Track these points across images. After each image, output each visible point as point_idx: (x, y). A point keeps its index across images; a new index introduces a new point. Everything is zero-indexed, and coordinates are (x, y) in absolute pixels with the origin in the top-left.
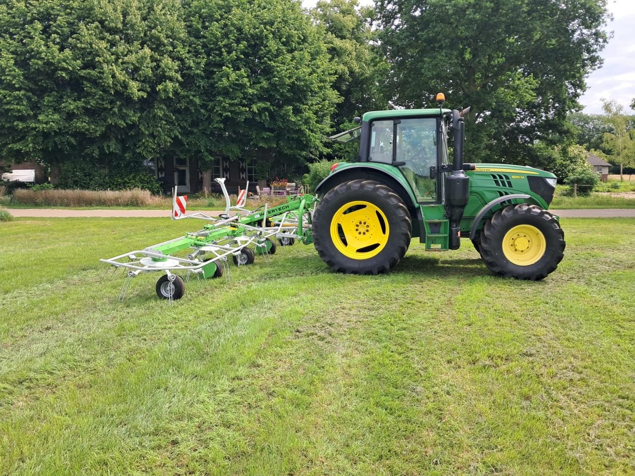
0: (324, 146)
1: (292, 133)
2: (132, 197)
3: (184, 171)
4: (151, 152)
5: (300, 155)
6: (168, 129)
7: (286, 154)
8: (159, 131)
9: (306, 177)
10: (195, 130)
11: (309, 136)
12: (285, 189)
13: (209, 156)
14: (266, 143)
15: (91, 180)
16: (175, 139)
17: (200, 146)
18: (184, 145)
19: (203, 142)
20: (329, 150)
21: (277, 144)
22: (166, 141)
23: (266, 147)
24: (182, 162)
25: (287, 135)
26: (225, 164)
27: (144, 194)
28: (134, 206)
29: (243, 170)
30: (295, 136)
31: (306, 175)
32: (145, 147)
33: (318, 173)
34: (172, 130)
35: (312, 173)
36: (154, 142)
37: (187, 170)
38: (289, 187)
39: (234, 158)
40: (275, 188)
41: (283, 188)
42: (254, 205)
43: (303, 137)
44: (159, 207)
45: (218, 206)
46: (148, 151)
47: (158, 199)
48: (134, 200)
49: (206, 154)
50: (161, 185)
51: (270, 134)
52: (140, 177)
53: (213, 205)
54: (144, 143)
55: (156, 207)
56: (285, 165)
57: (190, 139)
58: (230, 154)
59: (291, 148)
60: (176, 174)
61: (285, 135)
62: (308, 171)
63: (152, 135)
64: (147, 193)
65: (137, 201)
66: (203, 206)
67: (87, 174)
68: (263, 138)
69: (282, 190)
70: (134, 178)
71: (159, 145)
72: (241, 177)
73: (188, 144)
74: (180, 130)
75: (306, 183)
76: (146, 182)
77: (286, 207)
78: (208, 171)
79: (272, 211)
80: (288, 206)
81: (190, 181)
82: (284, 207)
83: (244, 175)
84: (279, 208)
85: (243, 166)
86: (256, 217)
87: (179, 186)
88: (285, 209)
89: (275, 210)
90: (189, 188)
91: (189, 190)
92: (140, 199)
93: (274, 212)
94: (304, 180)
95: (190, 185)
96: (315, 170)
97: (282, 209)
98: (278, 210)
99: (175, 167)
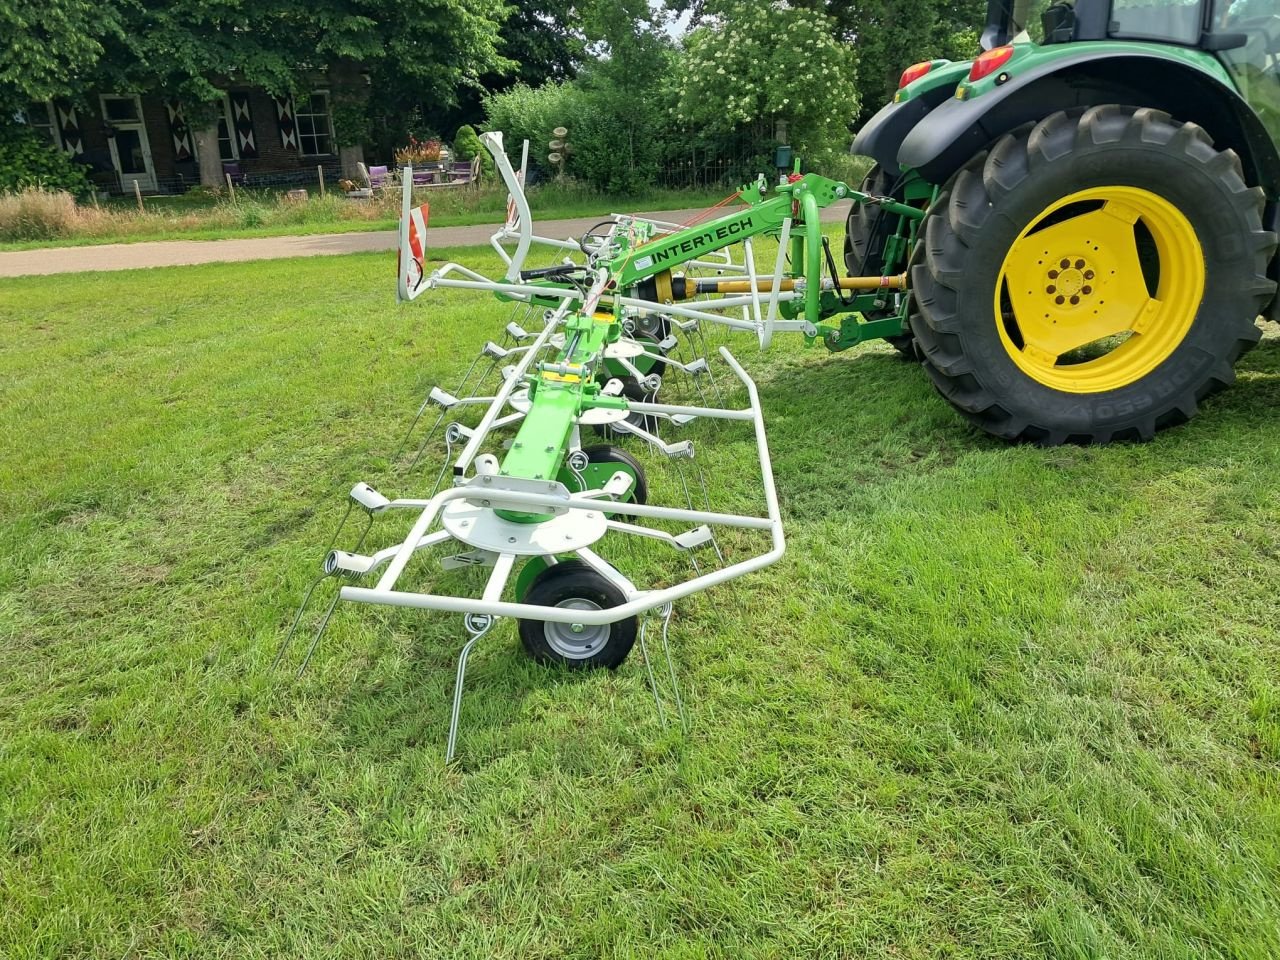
0: (499, 54)
1: (421, 19)
2: (24, 215)
3: (134, 134)
4: (44, 82)
5: (444, 76)
6: (84, 11)
7: (412, 75)
8: (57, 20)
10: (162, 17)
11: (468, 25)
12: (435, 168)
13: (211, 88)
14: (358, 46)
16: (110, 40)
17: (181, 62)
18: (137, 59)
19: (187, 49)
20: (514, 63)
21: (389, 49)
22: (83, 50)
23: (361, 58)
24: (121, 109)
25: (411, 23)
26: (238, 111)
27: (59, 203)
28: (36, 237)
29: (286, 125)
30: (430, 25)
32: (26, 67)
33: (512, 120)
34: (96, 17)
36: (48, 52)
37: (140, 128)
38: (442, 159)
39: (277, 92)
41: (430, 163)
42: (368, 214)
43: (452, 27)
44: (108, 235)
45: (273, 224)
46: (35, 80)
47: (99, 215)
48: (32, 221)
49: (203, 81)
50: (88, 175)
51: (366, 20)
52: (27, 156)
53: (261, 223)
54: (17, 55)
55: (98, 236)
57: (149, 44)
58: (264, 81)
59: (421, 59)
60: (112, 143)
61: (403, 24)
63: (38, 31)
64: (66, 198)
65: (38, 222)
66: (234, 226)
68: (349, 31)
69: (430, 168)
71: (63, 60)
72: (285, 143)
73: (147, 57)
74: (119, 17)
75: (469, 150)
76: (44, 169)
77: (743, 225)
78: (208, 131)
79: (694, 240)
80: (750, 222)
81: (153, 159)
82: (737, 224)
83: (292, 136)
84: (717, 231)
85: (285, 113)
86: (638, 268)
87: (126, 175)
88: (739, 230)
89: (706, 236)
90: (155, 179)
91: (156, 184)
92: (47, 217)
93: (703, 244)
94: (464, 143)
95: (156, 172)
96: (503, 113)
97: (727, 231)
98: (714, 236)
99: (106, 125)
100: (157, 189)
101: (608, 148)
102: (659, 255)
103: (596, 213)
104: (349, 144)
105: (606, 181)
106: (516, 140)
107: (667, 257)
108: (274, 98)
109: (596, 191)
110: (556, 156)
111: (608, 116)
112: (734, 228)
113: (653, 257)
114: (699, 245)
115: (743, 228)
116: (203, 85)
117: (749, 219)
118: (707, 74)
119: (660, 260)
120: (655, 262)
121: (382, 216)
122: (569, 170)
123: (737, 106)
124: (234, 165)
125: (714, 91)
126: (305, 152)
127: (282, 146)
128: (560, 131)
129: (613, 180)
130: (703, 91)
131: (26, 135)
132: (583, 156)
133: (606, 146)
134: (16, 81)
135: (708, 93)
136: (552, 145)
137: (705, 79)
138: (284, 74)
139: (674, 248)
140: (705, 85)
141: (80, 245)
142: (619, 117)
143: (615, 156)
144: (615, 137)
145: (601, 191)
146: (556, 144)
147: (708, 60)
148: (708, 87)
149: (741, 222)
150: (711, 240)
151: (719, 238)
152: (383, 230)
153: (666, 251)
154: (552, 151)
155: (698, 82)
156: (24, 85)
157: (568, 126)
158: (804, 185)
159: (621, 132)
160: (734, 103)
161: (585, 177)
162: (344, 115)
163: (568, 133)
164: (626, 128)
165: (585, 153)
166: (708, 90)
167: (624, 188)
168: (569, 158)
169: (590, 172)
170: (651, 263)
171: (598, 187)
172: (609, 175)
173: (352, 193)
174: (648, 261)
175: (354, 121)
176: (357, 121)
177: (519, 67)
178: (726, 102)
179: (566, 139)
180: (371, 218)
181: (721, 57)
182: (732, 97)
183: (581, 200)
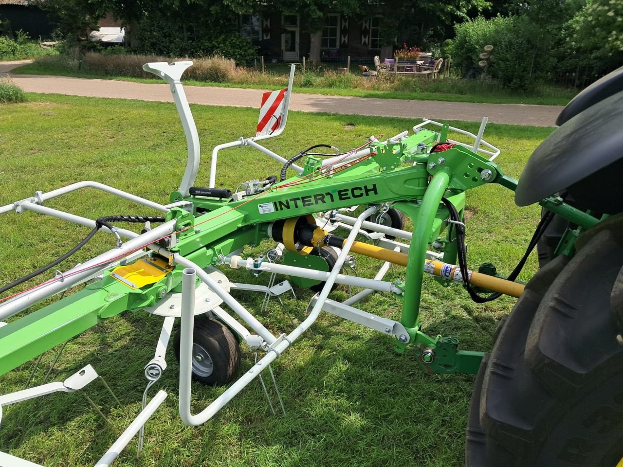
3: (294, 33)
5: (442, 11)
9: (448, 44)
12: (415, 63)
15: (171, 42)
20: (488, 4)
24: (291, 21)
26: (343, 24)
27: (226, 64)
29: (365, 33)
31: (449, 41)
33: (467, 39)
35: (458, 39)
37: (297, 30)
38: (422, 58)
39: (351, 15)
40: (401, 60)
41: (413, 60)
42: (366, 86)
49: (314, 7)
53: (311, 84)
56: (422, 26)
60: (283, 36)
62: (452, 34)
65: (216, 73)
66: (299, 85)
67: (167, 34)
69: (411, 63)
70: (224, 40)
72: (363, 42)
75: (447, 54)
76: (238, 47)
77: (367, 191)
78: (317, 34)
79: (315, 196)
80: (375, 189)
81: (300, 46)
82: (360, 189)
83: (367, 38)
84: (339, 192)
85: (366, 27)
86: (261, 212)
87: (286, 52)
88: (362, 195)
89: (328, 194)
90: (298, 55)
91: (298, 57)
92: (220, 71)
93: (324, 202)
94: (445, 49)
95: (300, 52)
96: (464, 34)
97: (350, 193)
98: (336, 196)
99: (282, 27)
100: (298, 60)
101: (516, 60)
102: (281, 203)
103: (496, 101)
104: (386, 45)
105: (510, 81)
106: (468, 50)
107: (288, 207)
108: (346, 17)
109: (502, 86)
110: (483, 63)
111: (520, 40)
112: (357, 192)
113: (275, 203)
114: (320, 202)
115: (367, 195)
116: (314, 10)
117: (374, 186)
118: (600, 16)
119: (282, 209)
120: (277, 209)
121: (373, 88)
122: (489, 72)
123: (617, 39)
124: (335, 51)
125: (602, 27)
126: (372, 47)
127: (361, 43)
128: (489, 47)
129: (514, 81)
130: (594, 27)
131: (235, 30)
132: (498, 64)
133: (514, 59)
134: (230, 4)
135: (597, 29)
136: (481, 56)
137: (597, 19)
138: (355, 5)
139: (295, 200)
140: (596, 23)
141: (225, 87)
142: (529, 41)
143: (520, 65)
144: (522, 54)
145: (506, 87)
146: (484, 55)
147: (604, 5)
148: (599, 24)
149: (366, 187)
150: (332, 200)
151: (341, 199)
152: (365, 97)
153: (287, 201)
154: (481, 60)
155: (592, 21)
156: (232, 6)
157: (494, 45)
158: (441, 159)
159: (527, 51)
160: (614, 37)
161: (498, 77)
162: (385, 29)
163: (493, 49)
164: (532, 48)
165: (500, 62)
166: (598, 27)
167: (521, 87)
168: (490, 64)
169: (500, 74)
170: (273, 210)
171: (504, 84)
172: (512, 78)
173: (364, 73)
174: (271, 208)
175: (391, 33)
176: (392, 33)
177: (491, 7)
178: (610, 35)
179: (491, 53)
180: (367, 89)
181: (614, 4)
182: (614, 32)
183: (491, 92)
